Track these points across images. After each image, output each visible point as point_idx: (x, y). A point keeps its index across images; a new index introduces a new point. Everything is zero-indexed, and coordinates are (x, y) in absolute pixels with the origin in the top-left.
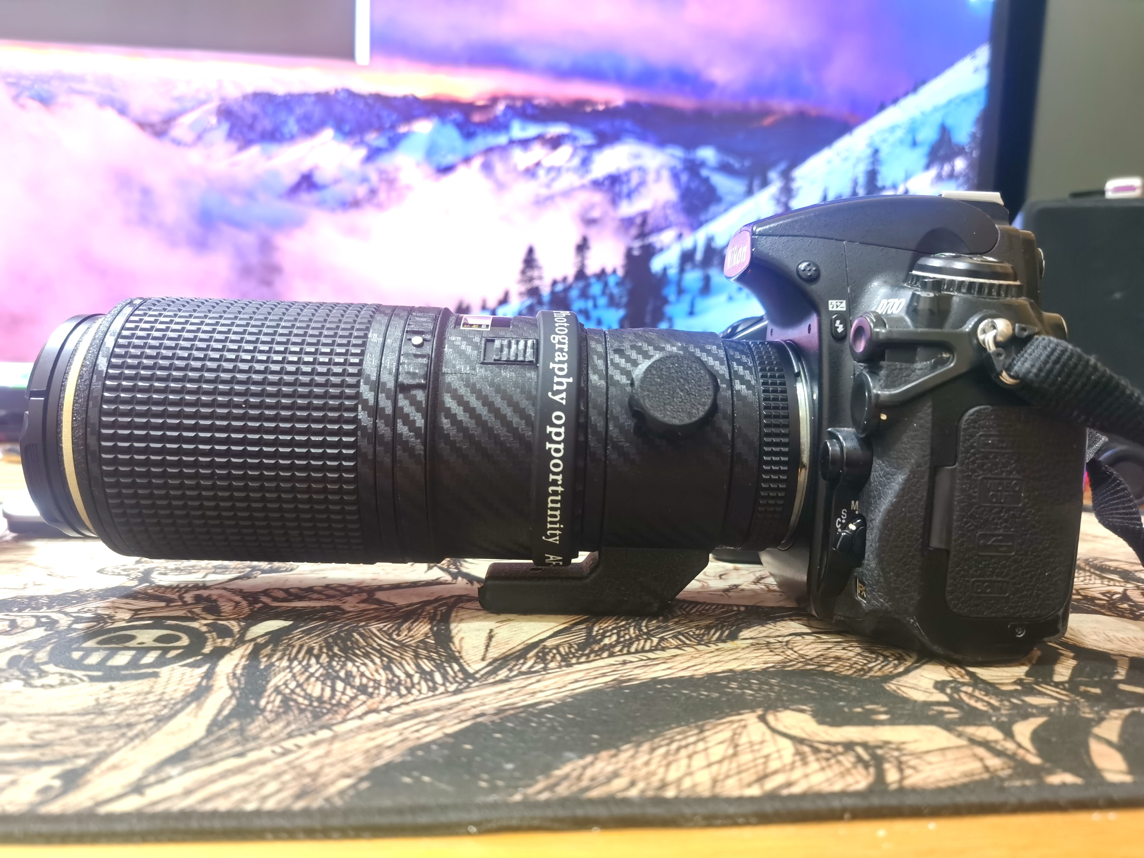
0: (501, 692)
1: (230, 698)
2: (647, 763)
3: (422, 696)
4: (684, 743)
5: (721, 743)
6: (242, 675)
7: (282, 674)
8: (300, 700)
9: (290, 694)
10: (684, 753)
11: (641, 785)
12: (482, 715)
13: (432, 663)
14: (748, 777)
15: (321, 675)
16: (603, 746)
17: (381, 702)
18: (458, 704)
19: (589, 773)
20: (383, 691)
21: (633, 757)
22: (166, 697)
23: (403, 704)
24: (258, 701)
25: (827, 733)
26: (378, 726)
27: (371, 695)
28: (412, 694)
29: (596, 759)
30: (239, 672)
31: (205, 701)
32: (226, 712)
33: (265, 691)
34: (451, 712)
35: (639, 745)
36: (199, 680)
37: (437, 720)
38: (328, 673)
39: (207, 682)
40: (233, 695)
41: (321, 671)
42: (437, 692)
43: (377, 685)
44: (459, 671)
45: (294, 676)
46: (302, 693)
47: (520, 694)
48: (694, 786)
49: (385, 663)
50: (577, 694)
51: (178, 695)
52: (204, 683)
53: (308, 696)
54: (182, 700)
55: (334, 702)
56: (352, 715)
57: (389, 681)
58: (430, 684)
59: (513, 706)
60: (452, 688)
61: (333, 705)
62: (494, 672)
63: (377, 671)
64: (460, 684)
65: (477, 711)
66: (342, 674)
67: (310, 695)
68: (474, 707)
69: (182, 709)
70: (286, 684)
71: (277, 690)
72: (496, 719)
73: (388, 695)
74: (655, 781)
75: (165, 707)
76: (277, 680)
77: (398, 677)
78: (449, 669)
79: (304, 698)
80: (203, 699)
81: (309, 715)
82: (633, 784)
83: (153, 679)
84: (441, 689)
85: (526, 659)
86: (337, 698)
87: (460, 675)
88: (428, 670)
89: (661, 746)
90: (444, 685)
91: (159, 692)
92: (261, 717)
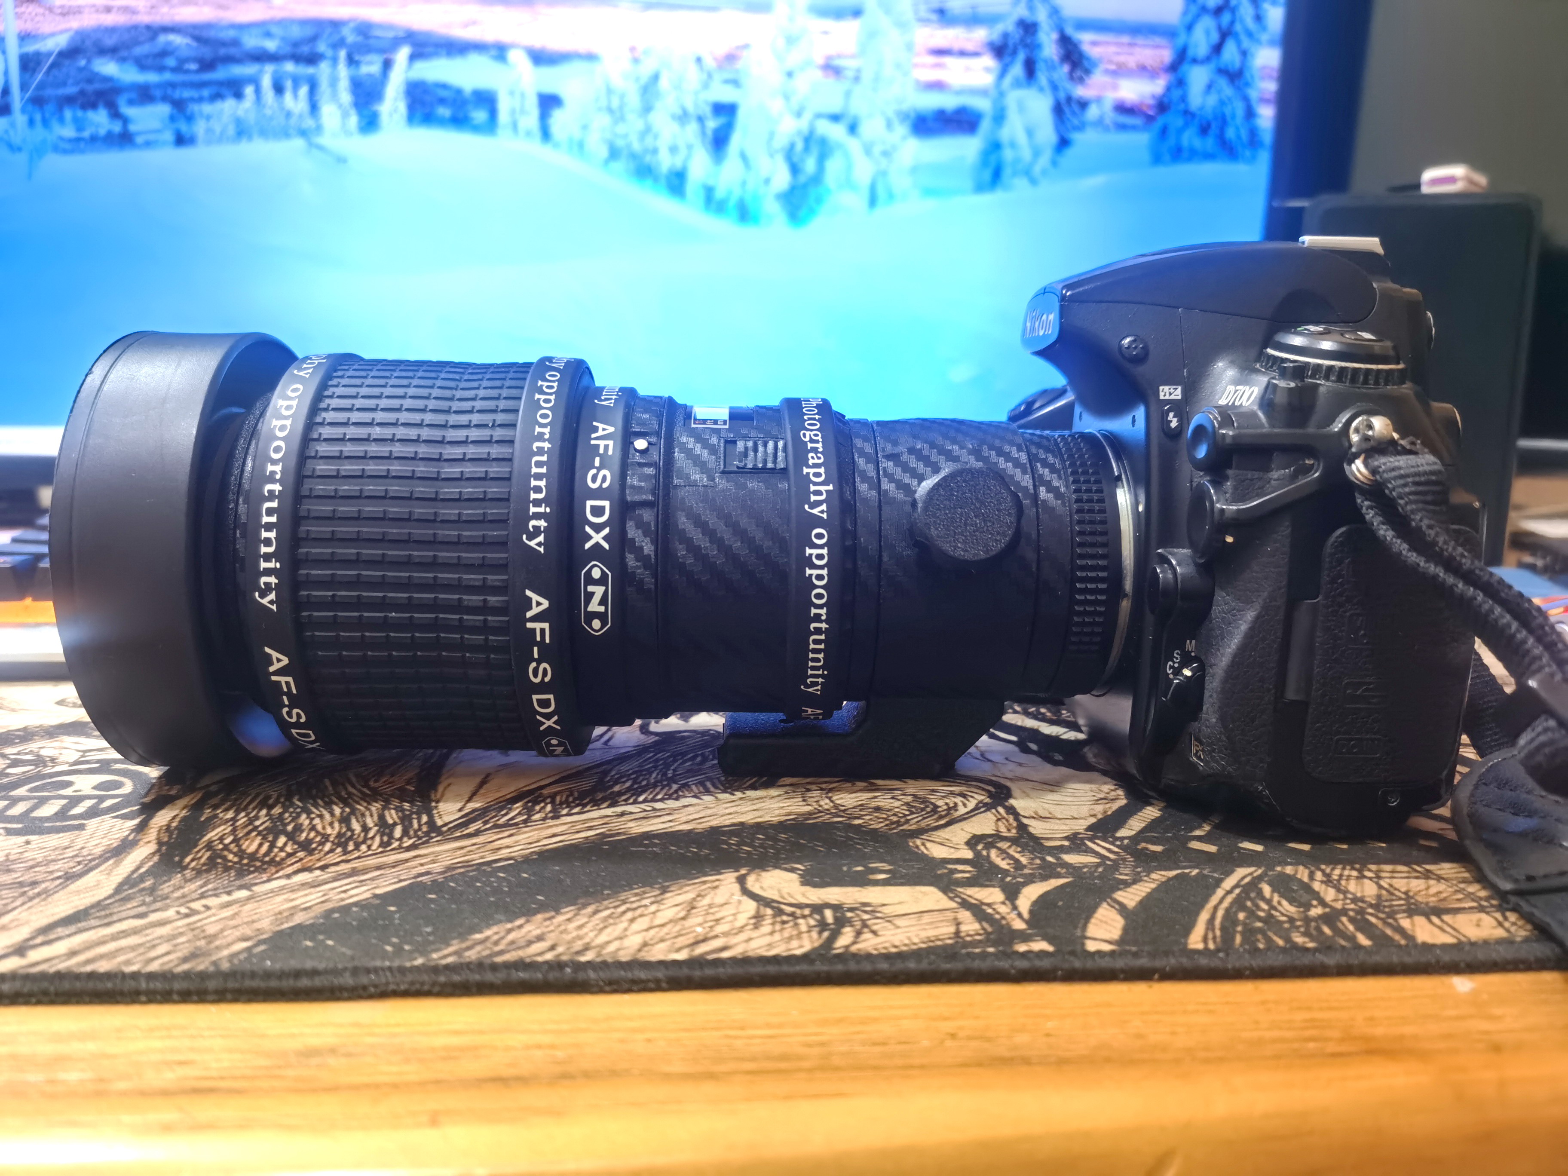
0: (462, 848)
1: (153, 854)
2: (580, 927)
3: (370, 852)
4: (634, 905)
5: (677, 905)
6: (176, 828)
7: (223, 827)
8: (231, 857)
9: (222, 850)
10: (629, 915)
11: (560, 949)
12: (427, 873)
13: (400, 814)
14: (682, 941)
15: (265, 829)
16: (542, 907)
17: (319, 860)
18: (407, 861)
19: (511, 937)
20: (328, 846)
21: (569, 920)
22: (85, 852)
23: (342, 861)
24: (183, 858)
25: (804, 895)
26: (304, 885)
27: (311, 852)
28: (359, 851)
29: (528, 921)
30: (174, 824)
31: (125, 857)
32: (142, 870)
33: (196, 846)
34: (393, 870)
35: (585, 906)
36: (127, 833)
37: (372, 879)
38: (275, 826)
39: (135, 837)
40: (158, 851)
41: (267, 824)
42: (389, 848)
43: (326, 838)
44: (426, 823)
45: (234, 830)
46: (235, 850)
47: (482, 850)
48: (619, 950)
49: (345, 814)
50: (547, 851)
51: (98, 851)
52: (131, 837)
53: (241, 853)
54: (101, 856)
55: (267, 859)
56: (281, 873)
57: (339, 835)
58: (385, 839)
59: (466, 864)
60: (407, 843)
61: (264, 863)
62: (465, 825)
63: (331, 824)
64: (420, 838)
65: (422, 870)
66: (290, 828)
67: (244, 851)
68: (422, 865)
69: (97, 866)
70: (221, 839)
71: (209, 846)
72: (440, 878)
73: (331, 851)
74: (578, 945)
75: (79, 863)
76: (212, 835)
77: (353, 831)
78: (415, 822)
79: (235, 854)
80: (123, 856)
81: (233, 873)
82: (553, 948)
83: (77, 832)
84: (396, 844)
85: (510, 809)
86: (273, 854)
87: (425, 829)
88: (390, 821)
89: (607, 908)
90: (400, 839)
91: (78, 847)
92: (179, 875)
